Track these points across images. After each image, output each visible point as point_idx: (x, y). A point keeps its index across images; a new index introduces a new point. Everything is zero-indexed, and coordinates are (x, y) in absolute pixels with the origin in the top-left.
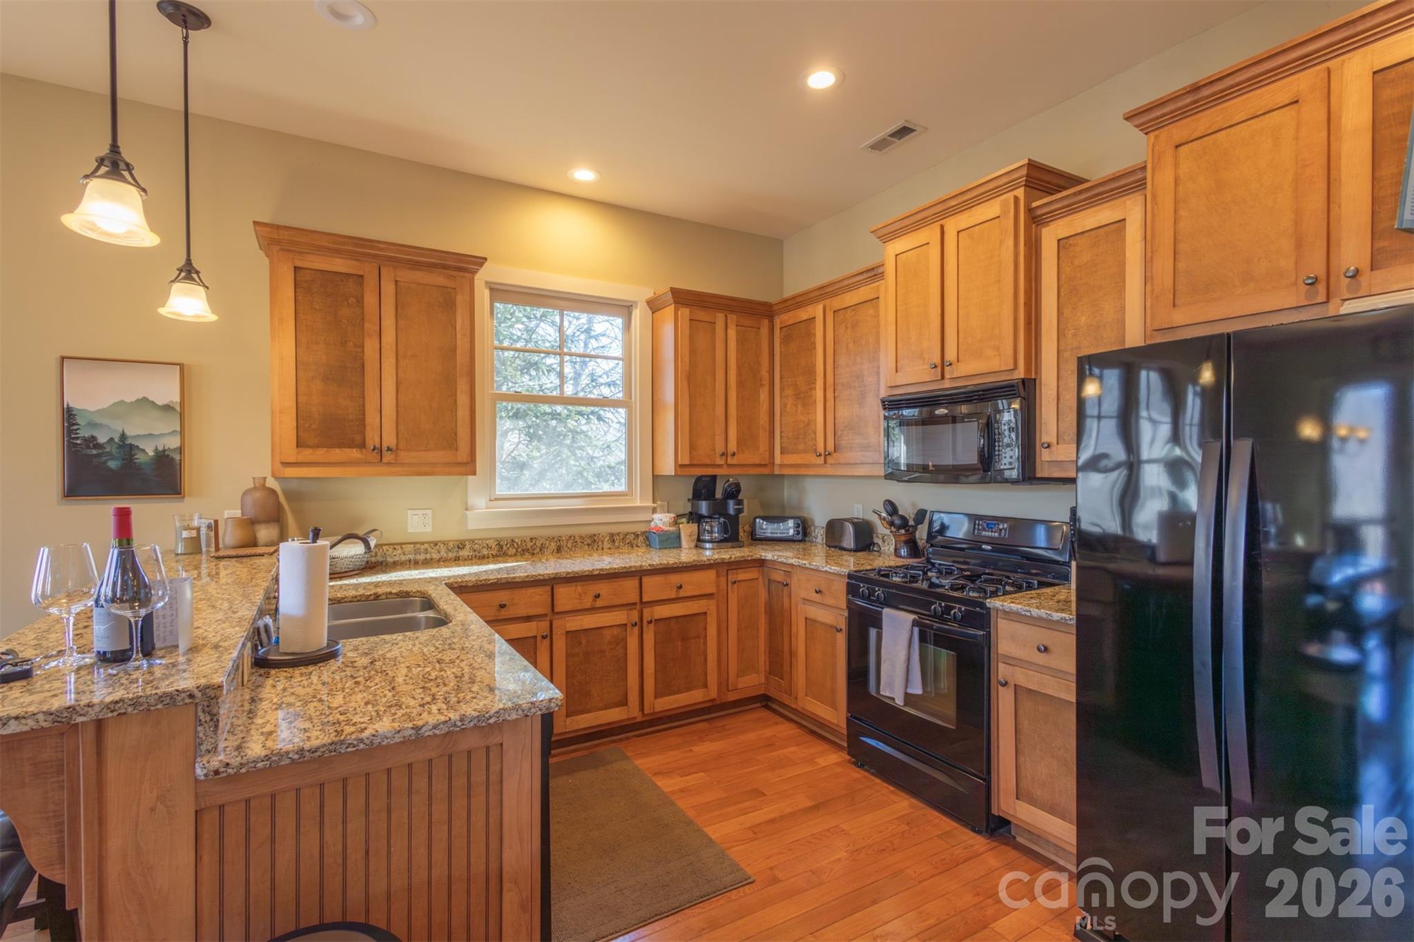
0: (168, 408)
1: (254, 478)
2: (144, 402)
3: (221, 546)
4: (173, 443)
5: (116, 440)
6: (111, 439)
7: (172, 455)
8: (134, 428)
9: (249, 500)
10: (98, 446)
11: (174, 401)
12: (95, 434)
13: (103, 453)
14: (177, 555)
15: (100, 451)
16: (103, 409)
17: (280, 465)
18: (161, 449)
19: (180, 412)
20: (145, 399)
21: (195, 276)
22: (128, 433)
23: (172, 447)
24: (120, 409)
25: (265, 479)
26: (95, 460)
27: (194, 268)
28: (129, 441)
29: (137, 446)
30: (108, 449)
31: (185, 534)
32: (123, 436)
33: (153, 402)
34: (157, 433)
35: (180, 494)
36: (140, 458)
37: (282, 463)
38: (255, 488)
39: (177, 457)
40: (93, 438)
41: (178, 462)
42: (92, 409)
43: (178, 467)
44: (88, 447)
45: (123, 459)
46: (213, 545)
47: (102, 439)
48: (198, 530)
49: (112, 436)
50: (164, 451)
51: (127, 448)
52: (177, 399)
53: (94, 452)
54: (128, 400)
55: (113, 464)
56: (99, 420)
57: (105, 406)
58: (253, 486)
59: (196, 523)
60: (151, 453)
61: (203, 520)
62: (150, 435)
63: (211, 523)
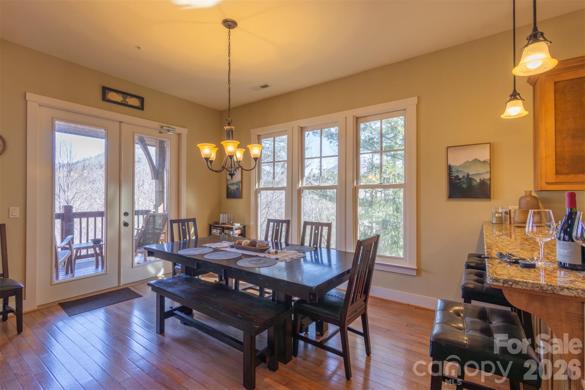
0: (485, 162)
1: (525, 191)
2: (476, 161)
3: (512, 222)
4: (487, 176)
5: (466, 177)
6: (464, 176)
7: (486, 181)
8: (472, 172)
9: (524, 201)
10: (460, 179)
11: (488, 159)
12: (458, 175)
13: (460, 182)
14: (493, 224)
15: (460, 181)
16: (461, 165)
17: (545, 184)
18: (482, 179)
19: (490, 163)
20: (476, 159)
21: (518, 97)
22: (470, 173)
23: (487, 178)
24: (468, 164)
25: (531, 191)
26: (458, 185)
27: (517, 93)
28: (470, 177)
29: (473, 179)
30: (463, 180)
31: (497, 215)
32: (468, 175)
33: (479, 160)
34: (481, 173)
35: (490, 198)
36: (474, 183)
37: (546, 183)
38: (526, 196)
39: (489, 182)
40: (458, 176)
41: (489, 185)
42: (457, 165)
43: (489, 187)
44: (456, 180)
45: (468, 184)
46: (509, 221)
47: (461, 177)
48: (502, 213)
49: (464, 175)
50: (483, 180)
51: (469, 179)
52: (488, 158)
53: (458, 181)
54: (470, 160)
55: (464, 186)
56: (459, 169)
57: (462, 164)
58: (525, 195)
59: (500, 211)
60: (478, 181)
61: (503, 210)
62: (478, 173)
63: (507, 211)
